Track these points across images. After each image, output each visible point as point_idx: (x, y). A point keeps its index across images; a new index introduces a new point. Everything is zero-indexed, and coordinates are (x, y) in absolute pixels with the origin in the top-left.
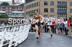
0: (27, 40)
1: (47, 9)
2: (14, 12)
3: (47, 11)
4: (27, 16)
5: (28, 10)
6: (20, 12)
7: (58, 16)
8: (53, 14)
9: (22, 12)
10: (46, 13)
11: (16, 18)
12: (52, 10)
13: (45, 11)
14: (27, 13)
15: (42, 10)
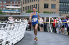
1: (48, 5)
2: (9, 7)
3: (48, 7)
4: (24, 12)
5: (25, 5)
7: (60, 13)
8: (54, 10)
11: (12, 14)
12: (53, 6)
13: (45, 7)
14: (24, 9)
15: (42, 6)
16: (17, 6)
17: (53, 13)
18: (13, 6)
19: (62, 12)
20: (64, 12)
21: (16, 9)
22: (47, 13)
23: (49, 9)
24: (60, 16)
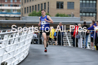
0: (27, 60)
1: (62, 3)
2: (3, 8)
3: (62, 7)
10: (60, 11)
12: (71, 5)
15: (53, 5)
16: (16, 6)
17: (70, 16)
18: (9, 6)
19: (84, 14)
22: (61, 16)
23: (65, 10)
24: (82, 20)
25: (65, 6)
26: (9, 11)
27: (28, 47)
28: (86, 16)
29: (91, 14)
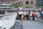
3: (28, 4)
6: (8, 4)
7: (37, 7)
8: (32, 5)
9: (9, 4)
10: (27, 5)
11: (5, 9)
13: (26, 4)
14: (13, 5)
15: (24, 3)
17: (32, 7)
19: (38, 6)
20: (39, 6)
21: (7, 5)
22: (28, 7)
23: (29, 5)
24: (37, 9)
25: (30, 3)
26: (5, 6)
27: (14, 21)
28: (38, 7)
29: (41, 6)
